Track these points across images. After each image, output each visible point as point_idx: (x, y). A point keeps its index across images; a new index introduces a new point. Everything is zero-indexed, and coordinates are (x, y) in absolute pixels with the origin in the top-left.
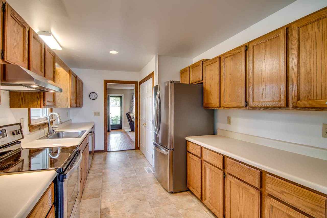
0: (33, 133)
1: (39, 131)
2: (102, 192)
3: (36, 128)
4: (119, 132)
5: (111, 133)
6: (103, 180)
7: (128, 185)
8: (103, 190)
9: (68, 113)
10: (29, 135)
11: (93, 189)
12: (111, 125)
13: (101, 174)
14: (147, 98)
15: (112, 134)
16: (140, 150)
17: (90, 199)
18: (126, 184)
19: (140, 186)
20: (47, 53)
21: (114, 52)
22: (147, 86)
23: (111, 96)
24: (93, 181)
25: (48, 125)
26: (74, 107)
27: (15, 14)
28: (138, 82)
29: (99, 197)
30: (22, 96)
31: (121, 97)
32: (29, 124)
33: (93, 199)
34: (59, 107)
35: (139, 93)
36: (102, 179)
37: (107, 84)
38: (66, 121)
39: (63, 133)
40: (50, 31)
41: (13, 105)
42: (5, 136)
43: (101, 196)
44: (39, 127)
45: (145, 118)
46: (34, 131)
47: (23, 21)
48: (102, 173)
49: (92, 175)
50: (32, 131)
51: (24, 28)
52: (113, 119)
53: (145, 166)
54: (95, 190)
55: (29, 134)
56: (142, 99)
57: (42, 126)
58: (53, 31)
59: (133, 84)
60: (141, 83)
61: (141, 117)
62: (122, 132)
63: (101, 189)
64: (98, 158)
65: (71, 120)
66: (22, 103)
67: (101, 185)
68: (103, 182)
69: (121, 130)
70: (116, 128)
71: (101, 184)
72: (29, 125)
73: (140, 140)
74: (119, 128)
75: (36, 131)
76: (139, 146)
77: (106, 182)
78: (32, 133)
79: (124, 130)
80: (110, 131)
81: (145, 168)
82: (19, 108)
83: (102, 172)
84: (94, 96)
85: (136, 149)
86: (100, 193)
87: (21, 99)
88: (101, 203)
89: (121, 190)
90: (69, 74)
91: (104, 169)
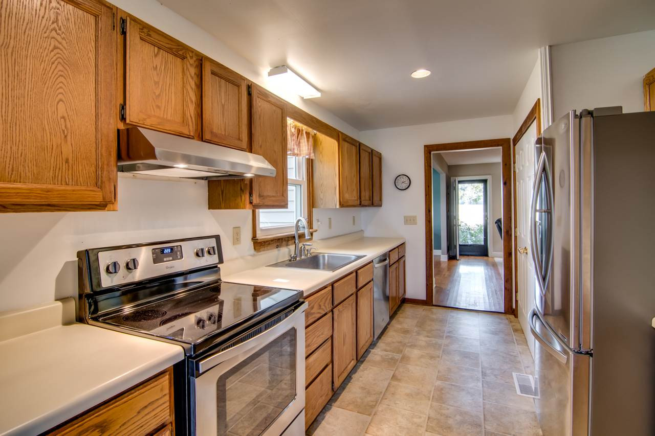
0: (262, 253)
1: (276, 249)
2: (380, 403)
3: (269, 244)
4: (483, 264)
5: (459, 262)
6: (397, 372)
7: (448, 409)
8: (386, 399)
9: (354, 217)
10: (249, 257)
11: (365, 389)
12: (460, 245)
13: (398, 356)
14: (528, 179)
15: (463, 264)
16: (516, 316)
17: (350, 410)
18: (444, 405)
19: (480, 426)
20: (259, 103)
21: (421, 74)
22: (527, 146)
23: (460, 182)
24: (375, 368)
25: (293, 241)
26: (369, 206)
27: (152, 35)
28: (509, 139)
29: (369, 415)
30: (222, 188)
31: (485, 181)
32: (254, 238)
33: (356, 413)
34: (322, 207)
35: (514, 167)
36: (394, 369)
37: (430, 153)
38: (350, 233)
39: (324, 257)
40: (285, 64)
41: (213, 204)
42: (179, 257)
43: (374, 415)
44: (278, 244)
45: (525, 234)
46: (264, 251)
47: (179, 46)
48: (401, 356)
49: (380, 353)
50: (259, 249)
51: (184, 58)
52: (473, 232)
53: (519, 370)
54: (369, 393)
55: (253, 256)
56: (519, 182)
57: (285, 241)
58: (292, 61)
59: (498, 146)
60: (516, 139)
61: (517, 229)
62: (487, 264)
63: (381, 396)
64: (409, 317)
65: (362, 230)
66: (223, 201)
67: (386, 384)
68: (394, 377)
69: (485, 258)
70: (474, 252)
71: (388, 381)
72: (252, 239)
73: (516, 292)
74: (481, 252)
75: (268, 250)
76: (514, 307)
77: (399, 380)
78: (260, 253)
79: (493, 258)
80: (458, 259)
81: (514, 374)
82: (219, 209)
83: (402, 351)
84: (402, 183)
85: (505, 313)
86: (376, 405)
87: (220, 193)
88: (366, 433)
89: (425, 416)
90: (337, 141)
91: (410, 346)
